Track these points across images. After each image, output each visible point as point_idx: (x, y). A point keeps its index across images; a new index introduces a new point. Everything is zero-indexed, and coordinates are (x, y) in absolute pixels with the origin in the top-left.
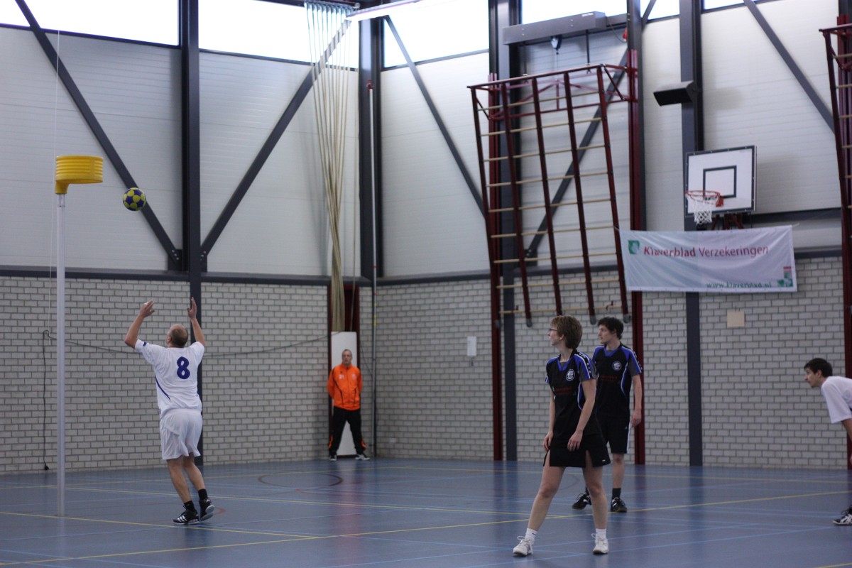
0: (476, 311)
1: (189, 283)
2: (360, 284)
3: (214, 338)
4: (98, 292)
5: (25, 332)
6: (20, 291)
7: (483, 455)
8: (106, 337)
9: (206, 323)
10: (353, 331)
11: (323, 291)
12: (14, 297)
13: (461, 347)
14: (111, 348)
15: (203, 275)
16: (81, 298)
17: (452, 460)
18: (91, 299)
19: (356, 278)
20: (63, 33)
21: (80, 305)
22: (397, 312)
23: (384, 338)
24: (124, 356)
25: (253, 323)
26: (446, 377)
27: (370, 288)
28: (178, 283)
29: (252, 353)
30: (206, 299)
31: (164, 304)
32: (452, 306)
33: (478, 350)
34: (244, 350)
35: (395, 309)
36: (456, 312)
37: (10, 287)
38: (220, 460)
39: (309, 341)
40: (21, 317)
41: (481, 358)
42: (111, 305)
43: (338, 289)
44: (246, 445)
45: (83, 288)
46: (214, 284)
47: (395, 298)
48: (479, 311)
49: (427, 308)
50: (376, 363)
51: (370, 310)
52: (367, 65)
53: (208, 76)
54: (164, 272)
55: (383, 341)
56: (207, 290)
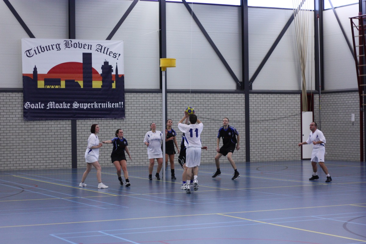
0: (355, 104)
1: (244, 94)
2: (314, 93)
3: (254, 114)
4: (209, 98)
5: (181, 113)
6: (179, 98)
7: (357, 159)
8: (212, 115)
9: (251, 109)
10: (311, 111)
11: (299, 96)
12: (177, 101)
13: (349, 118)
14: (214, 119)
15: (250, 91)
16: (202, 101)
17: (346, 161)
18: (206, 101)
19: (313, 91)
20: (194, 3)
21: (202, 103)
22: (328, 104)
23: (323, 114)
24: (219, 121)
25: (270, 109)
26: (344, 129)
27: (318, 95)
28: (240, 94)
29: (270, 120)
30: (251, 100)
31: (234, 102)
32: (346, 102)
33: (355, 119)
34: (266, 119)
35: (327, 103)
36: (348, 104)
37: (175, 97)
38: (257, 160)
39: (293, 115)
40: (180, 108)
41: (356, 122)
42: (214, 103)
43: (305, 95)
44: (267, 154)
45: (203, 97)
46: (254, 94)
47: (327, 98)
48: (356, 104)
49: (338, 102)
50: (320, 124)
51: (318, 103)
52: (317, 9)
53: (252, 16)
54: (235, 90)
55: (323, 115)
56: (252, 97)
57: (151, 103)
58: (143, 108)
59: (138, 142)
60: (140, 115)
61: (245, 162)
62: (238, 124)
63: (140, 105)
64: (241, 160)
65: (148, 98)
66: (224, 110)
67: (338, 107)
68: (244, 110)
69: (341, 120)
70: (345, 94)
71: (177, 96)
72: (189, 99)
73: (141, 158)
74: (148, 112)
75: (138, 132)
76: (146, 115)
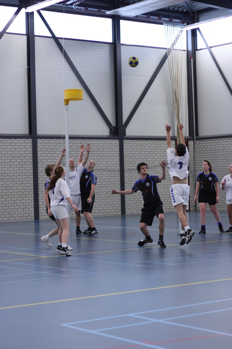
1: (118, 140)
2: (189, 139)
3: (129, 162)
6: (50, 145)
9: (126, 156)
12: (48, 147)
15: (124, 137)
16: (75, 147)
19: (187, 137)
20: (65, 39)
21: (75, 150)
22: (204, 151)
25: (145, 156)
27: (193, 141)
28: (114, 140)
30: (125, 146)
31: (108, 149)
32: (227, 148)
35: (203, 150)
36: (229, 150)
37: (46, 143)
38: (133, 212)
40: (51, 155)
45: (75, 143)
46: (129, 140)
47: (203, 145)
49: (217, 149)
50: (196, 172)
51: (193, 150)
52: (190, 48)
53: (125, 55)
54: (109, 136)
55: (198, 163)
56: (126, 143)
57: (20, 150)
58: (12, 155)
59: (7, 194)
60: (9, 164)
61: (121, 215)
62: (113, 173)
63: (9, 153)
64: (116, 213)
65: (17, 144)
66: (98, 158)
67: (216, 153)
68: (118, 158)
69: (220, 168)
70: (225, 139)
71: (48, 142)
72: (61, 146)
73: (10, 213)
74: (17, 161)
75: (7, 183)
76: (15, 163)
